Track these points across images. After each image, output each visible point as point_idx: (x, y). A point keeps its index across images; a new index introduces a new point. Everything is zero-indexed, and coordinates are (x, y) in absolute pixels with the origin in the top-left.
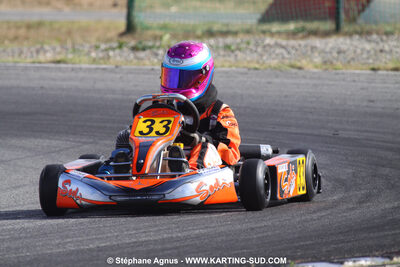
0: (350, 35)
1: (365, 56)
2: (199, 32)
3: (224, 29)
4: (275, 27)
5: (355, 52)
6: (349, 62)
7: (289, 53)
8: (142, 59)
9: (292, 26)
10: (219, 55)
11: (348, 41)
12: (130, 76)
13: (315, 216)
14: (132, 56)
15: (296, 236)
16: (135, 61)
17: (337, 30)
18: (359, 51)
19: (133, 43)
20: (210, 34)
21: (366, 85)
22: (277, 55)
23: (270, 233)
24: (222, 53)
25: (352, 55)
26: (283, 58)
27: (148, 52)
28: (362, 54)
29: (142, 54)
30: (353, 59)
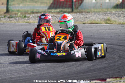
0: (76, 13)
1: (81, 19)
2: (29, 12)
3: (37, 11)
4: (53, 10)
5: (78, 18)
6: (76, 21)
7: (57, 18)
8: (12, 21)
9: (58, 10)
10: (36, 19)
11: (76, 15)
12: (8, 26)
13: (67, 69)
14: (8, 20)
15: (61, 75)
16: (9, 21)
17: (72, 11)
18: (79, 18)
19: (8, 16)
20: (33, 13)
21: (82, 28)
22: (54, 19)
23: (53, 74)
24: (37, 19)
25: (77, 19)
26: (56, 20)
27: (13, 18)
28: (80, 18)
29: (11, 19)
30: (77, 20)
